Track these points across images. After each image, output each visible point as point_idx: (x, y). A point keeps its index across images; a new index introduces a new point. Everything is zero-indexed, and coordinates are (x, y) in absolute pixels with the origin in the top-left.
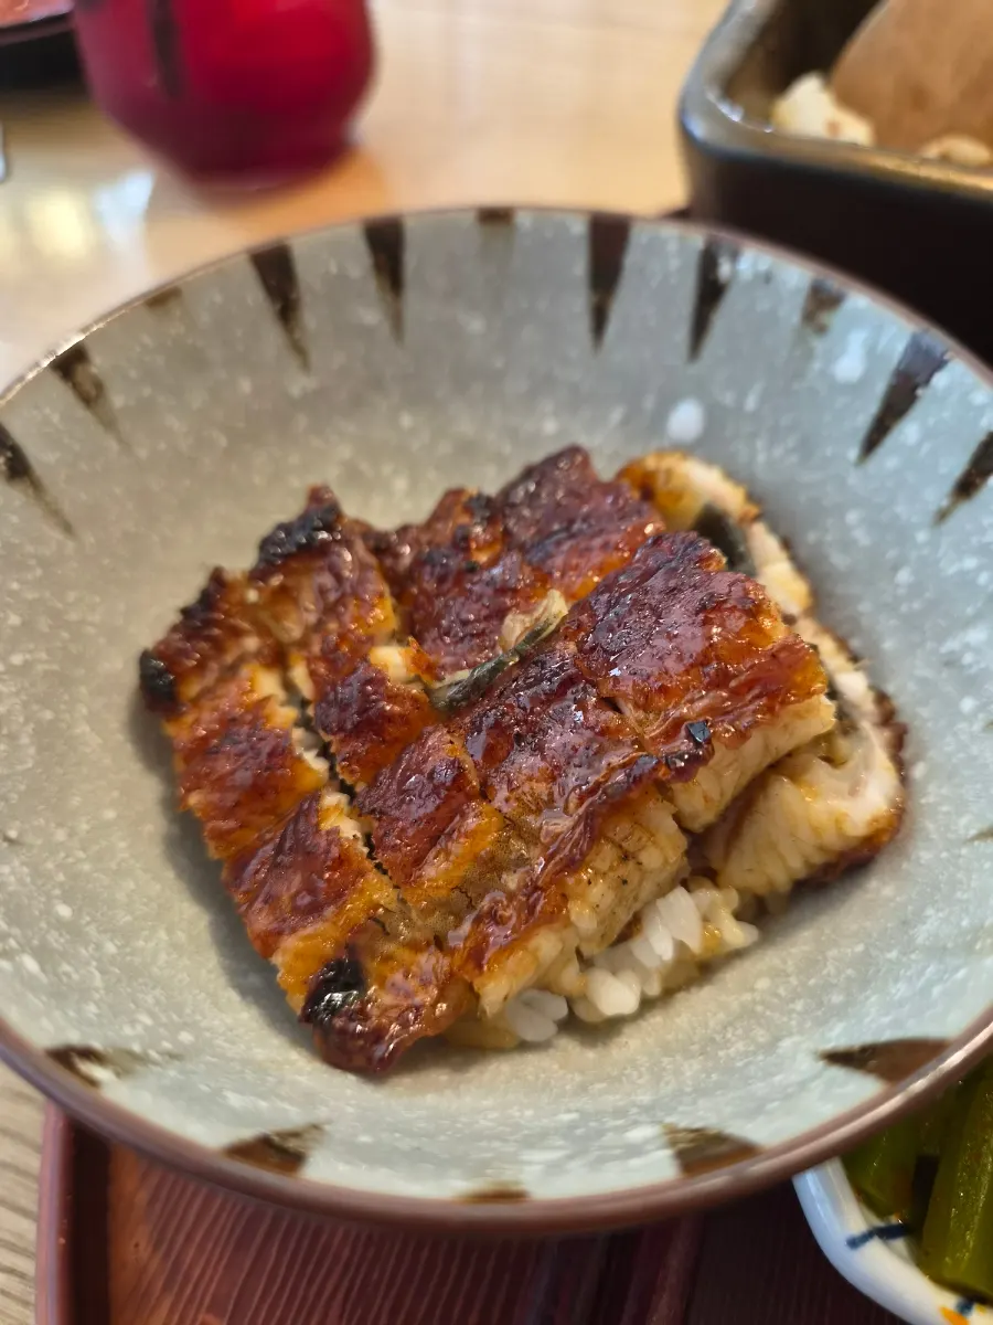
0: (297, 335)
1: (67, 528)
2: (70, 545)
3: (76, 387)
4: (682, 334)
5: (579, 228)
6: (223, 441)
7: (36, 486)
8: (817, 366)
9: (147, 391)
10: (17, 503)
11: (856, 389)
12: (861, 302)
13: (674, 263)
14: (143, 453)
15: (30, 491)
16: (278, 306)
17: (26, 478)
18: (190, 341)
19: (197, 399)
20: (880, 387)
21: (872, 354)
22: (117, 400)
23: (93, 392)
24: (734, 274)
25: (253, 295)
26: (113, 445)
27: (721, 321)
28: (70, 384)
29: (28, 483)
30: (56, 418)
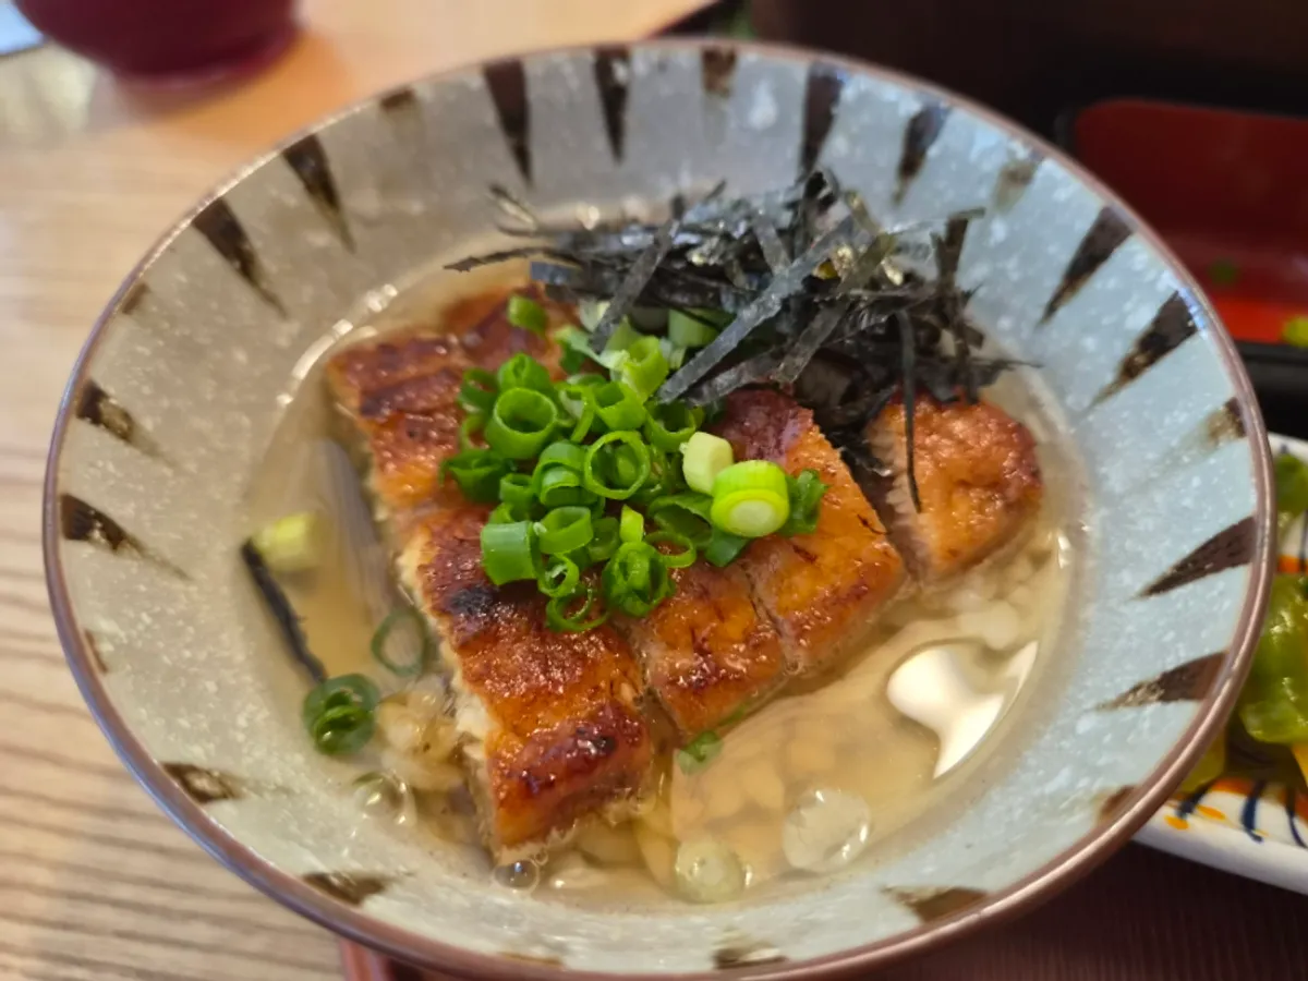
0: (264, 285)
1: (181, 574)
2: (193, 589)
3: (109, 426)
4: (601, 142)
5: (477, 82)
6: (246, 421)
7: (136, 545)
8: (733, 124)
9: (165, 403)
10: (134, 570)
11: (775, 130)
12: (752, 55)
13: (574, 83)
14: (191, 467)
15: (135, 553)
16: (237, 264)
17: (124, 542)
18: (177, 333)
19: (208, 390)
20: (797, 119)
21: (779, 96)
22: (147, 424)
23: (125, 425)
24: (631, 74)
25: (211, 259)
26: (168, 472)
27: (632, 117)
28: (102, 427)
29: (128, 545)
30: (111, 467)
